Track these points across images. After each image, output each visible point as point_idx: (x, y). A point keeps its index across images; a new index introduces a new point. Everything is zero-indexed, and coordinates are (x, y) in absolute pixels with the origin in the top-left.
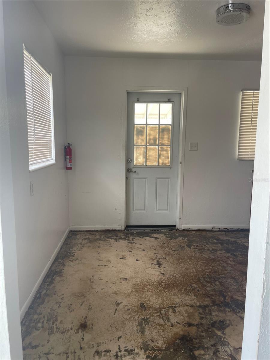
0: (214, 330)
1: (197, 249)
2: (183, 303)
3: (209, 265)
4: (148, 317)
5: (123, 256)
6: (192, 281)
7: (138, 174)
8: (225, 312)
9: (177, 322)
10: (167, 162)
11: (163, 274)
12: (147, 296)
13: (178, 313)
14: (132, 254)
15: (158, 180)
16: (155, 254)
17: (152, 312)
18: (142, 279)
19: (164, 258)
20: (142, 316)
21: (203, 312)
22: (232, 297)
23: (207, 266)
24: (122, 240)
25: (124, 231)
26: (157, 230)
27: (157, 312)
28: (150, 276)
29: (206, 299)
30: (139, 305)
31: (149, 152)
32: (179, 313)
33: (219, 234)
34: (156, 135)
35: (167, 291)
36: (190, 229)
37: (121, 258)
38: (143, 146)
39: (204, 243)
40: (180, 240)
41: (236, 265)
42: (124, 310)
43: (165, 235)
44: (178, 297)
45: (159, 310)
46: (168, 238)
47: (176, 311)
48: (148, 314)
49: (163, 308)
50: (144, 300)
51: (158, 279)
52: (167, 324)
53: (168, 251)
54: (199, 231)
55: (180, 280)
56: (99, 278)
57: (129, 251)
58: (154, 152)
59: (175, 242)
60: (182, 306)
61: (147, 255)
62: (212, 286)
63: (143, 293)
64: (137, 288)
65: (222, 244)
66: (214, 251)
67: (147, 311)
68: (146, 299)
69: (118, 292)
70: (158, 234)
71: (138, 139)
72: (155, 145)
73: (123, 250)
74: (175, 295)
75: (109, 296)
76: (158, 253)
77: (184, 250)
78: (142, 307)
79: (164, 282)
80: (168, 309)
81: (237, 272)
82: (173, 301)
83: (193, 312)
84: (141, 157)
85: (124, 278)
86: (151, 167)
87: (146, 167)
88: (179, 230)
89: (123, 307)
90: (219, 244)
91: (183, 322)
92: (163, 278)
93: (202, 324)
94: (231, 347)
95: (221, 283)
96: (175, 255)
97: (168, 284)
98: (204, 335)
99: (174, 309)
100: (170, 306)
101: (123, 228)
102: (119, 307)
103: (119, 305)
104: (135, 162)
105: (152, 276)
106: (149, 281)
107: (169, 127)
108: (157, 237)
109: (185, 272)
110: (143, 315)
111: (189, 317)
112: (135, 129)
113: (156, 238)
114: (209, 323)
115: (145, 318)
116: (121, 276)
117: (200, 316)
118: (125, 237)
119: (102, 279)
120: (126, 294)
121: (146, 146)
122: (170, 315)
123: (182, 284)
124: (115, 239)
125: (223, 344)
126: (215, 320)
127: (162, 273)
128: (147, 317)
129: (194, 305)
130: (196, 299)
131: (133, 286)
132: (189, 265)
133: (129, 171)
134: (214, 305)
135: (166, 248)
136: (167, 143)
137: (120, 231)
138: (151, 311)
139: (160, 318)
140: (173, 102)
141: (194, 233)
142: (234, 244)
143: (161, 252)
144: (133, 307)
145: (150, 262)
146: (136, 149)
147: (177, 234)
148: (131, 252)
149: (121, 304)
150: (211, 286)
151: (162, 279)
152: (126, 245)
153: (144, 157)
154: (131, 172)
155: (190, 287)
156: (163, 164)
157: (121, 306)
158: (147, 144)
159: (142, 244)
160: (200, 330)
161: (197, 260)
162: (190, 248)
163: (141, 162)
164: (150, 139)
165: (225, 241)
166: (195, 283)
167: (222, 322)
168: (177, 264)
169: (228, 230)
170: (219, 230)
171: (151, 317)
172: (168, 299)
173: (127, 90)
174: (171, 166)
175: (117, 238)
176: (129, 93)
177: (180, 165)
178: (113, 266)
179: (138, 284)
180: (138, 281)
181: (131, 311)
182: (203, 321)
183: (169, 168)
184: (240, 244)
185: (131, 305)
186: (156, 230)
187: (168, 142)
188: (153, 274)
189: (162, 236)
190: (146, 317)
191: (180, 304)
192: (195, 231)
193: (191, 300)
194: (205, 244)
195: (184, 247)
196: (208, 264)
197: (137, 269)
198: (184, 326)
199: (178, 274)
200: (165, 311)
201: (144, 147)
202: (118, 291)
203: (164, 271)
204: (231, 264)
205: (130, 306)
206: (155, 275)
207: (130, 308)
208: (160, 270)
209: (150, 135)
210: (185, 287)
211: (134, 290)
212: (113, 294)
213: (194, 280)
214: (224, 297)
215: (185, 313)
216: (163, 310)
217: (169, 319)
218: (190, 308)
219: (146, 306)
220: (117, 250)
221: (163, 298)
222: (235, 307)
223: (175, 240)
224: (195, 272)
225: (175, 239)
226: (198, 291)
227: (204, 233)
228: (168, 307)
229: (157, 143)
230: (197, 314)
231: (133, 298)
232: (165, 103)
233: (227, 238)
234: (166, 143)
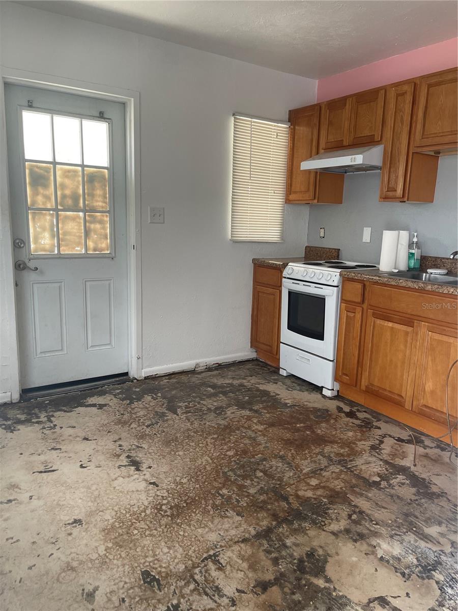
0: (309, 579)
1: (189, 412)
2: (227, 540)
3: (227, 440)
4: (175, 602)
5: (45, 463)
6: (216, 484)
7: (42, 273)
8: (303, 531)
9: (237, 589)
10: (104, 245)
11: (154, 484)
12: (149, 550)
13: (228, 567)
14: (65, 454)
15: (88, 284)
16: (115, 441)
17: (176, 587)
18: (116, 509)
19: (138, 447)
20: (160, 605)
21: (271, 546)
22: (297, 496)
23: (226, 444)
24: (24, 426)
25: (19, 402)
26: (95, 389)
27: (186, 581)
28: (129, 497)
29: (259, 515)
30: (140, 579)
31: (63, 223)
32: (231, 566)
33: (210, 376)
34: (78, 187)
35: (182, 523)
36: (157, 376)
37: (41, 472)
38: (49, 210)
39: (195, 397)
40: (150, 402)
41: (268, 429)
42: (112, 606)
43: (115, 396)
44: (210, 529)
45: (188, 576)
46: (125, 402)
47: (221, 564)
48: (171, 596)
49: (194, 567)
50: (144, 563)
51: (151, 499)
52: (222, 604)
53: (138, 429)
54: (173, 376)
55: (194, 488)
56: (7, 540)
57: (52, 449)
58: (75, 224)
59: (141, 406)
60: (227, 545)
61: (100, 448)
62: (255, 484)
63: (135, 545)
64: (116, 538)
65: (225, 394)
66: (219, 411)
67: (166, 589)
68: (147, 559)
69: (75, 564)
70: (100, 395)
71: (35, 193)
72: (76, 209)
73: (37, 451)
74: (203, 526)
75: (58, 580)
76: (120, 439)
77: (167, 420)
78: (149, 583)
79: (165, 502)
80: (205, 566)
81: (276, 443)
82: (204, 541)
83: (252, 553)
84: (47, 235)
85: (73, 520)
86: (70, 256)
87: (59, 258)
88: (137, 380)
89: (105, 599)
90: (221, 395)
91: (248, 583)
92: (158, 493)
93: (282, 575)
94: (356, 604)
95: (265, 472)
96: (155, 434)
97: (176, 505)
98: (300, 599)
99: (214, 559)
100: (204, 556)
101: (16, 397)
102: (95, 603)
103: (94, 597)
104: (32, 246)
105: (133, 496)
106: (132, 509)
107: (104, 172)
108: (100, 403)
109: (193, 467)
110: (162, 601)
111: (252, 567)
112: (27, 171)
113: (101, 407)
114: (293, 566)
115: (168, 607)
116: (62, 517)
117: (270, 557)
118: (28, 417)
119: (18, 541)
120: (97, 561)
121: (56, 210)
122: (216, 579)
123: (202, 496)
124: (4, 426)
125: (341, 604)
126: (299, 557)
127: (151, 483)
128: (172, 605)
129: (247, 535)
130: (243, 522)
131: (103, 533)
132: (194, 451)
133: (20, 267)
134: (279, 524)
135: (131, 424)
136: (103, 207)
137: (9, 404)
138: (174, 585)
139: (200, 594)
140: (110, 119)
141: (167, 382)
142: (244, 390)
143: (125, 434)
144: (129, 590)
145: (113, 463)
146: (34, 218)
147: (138, 390)
148: (59, 451)
149: (97, 592)
150: (253, 484)
151: (158, 496)
152: (40, 435)
153: (53, 236)
154: (24, 268)
155: (220, 498)
156: (95, 251)
157: (99, 597)
158: (59, 207)
159: (74, 425)
160: (287, 590)
161: (201, 435)
162: (175, 413)
163: (47, 247)
164: (64, 197)
165: (227, 387)
166: (224, 487)
167: (311, 555)
168: (170, 453)
169: (219, 367)
170: (206, 368)
171: (182, 600)
172: (193, 540)
173: (3, 78)
174: (114, 255)
175: (9, 423)
176: (7, 85)
177: (133, 252)
178: (31, 497)
179: (113, 527)
180: (110, 518)
181: (130, 602)
182: (280, 567)
183: (109, 258)
184: (251, 388)
185: (123, 587)
186: (91, 389)
187: (104, 205)
188: (133, 491)
189: (109, 398)
190: (169, 605)
191: (223, 544)
192: (167, 378)
193: (236, 527)
194: (197, 399)
195: (163, 414)
196: (224, 440)
197: (94, 488)
198: (256, 593)
199: (183, 475)
200: (201, 572)
201: (51, 212)
202: (72, 559)
203: (153, 475)
204: (261, 429)
205: (121, 591)
206: (137, 491)
207: (124, 597)
208: (143, 477)
209: (63, 186)
210: (211, 502)
211: (110, 545)
212: (64, 571)
213: (219, 481)
214: (286, 499)
215: (240, 562)
216: (197, 571)
217: (218, 589)
218: (242, 545)
219: (157, 577)
220: (22, 454)
221: (183, 541)
222: (313, 514)
223: (140, 403)
224: (211, 461)
225: (139, 400)
226: (238, 501)
227: (184, 378)
228: (203, 561)
229: (81, 204)
230: (262, 555)
231: (118, 567)
232: (94, 119)
233: (227, 382)
234: (99, 206)
